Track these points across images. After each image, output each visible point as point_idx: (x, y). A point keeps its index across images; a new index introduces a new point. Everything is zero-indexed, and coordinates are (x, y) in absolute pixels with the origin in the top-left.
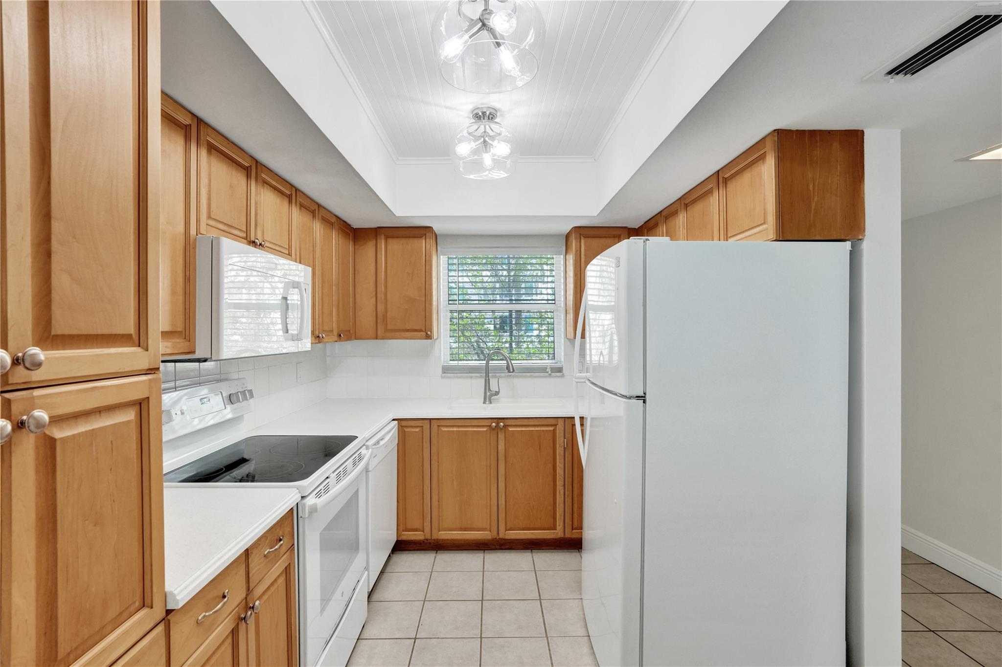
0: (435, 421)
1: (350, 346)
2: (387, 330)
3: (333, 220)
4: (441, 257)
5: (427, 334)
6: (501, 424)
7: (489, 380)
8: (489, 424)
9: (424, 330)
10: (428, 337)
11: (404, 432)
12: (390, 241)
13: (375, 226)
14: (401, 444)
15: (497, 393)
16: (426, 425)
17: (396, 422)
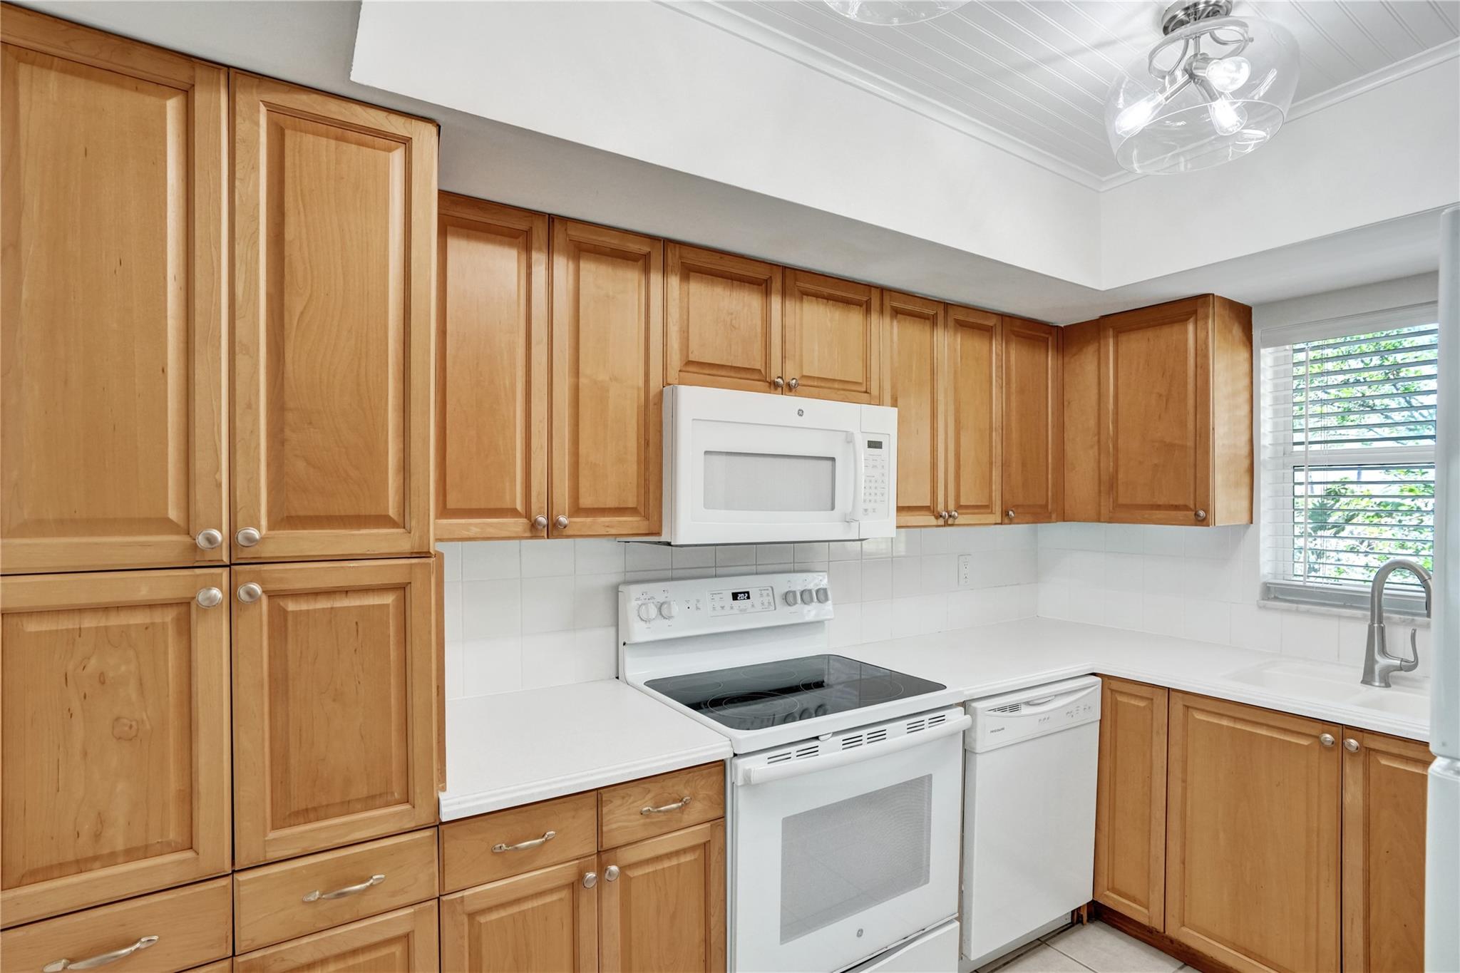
0: (1180, 695)
2: (1117, 506)
4: (1263, 351)
5: (1197, 515)
6: (1353, 742)
8: (1314, 732)
9: (1192, 506)
10: (1201, 521)
11: (1116, 704)
12: (1123, 338)
13: (1095, 315)
14: (1108, 723)
15: (1408, 666)
16: (1161, 700)
17: (1099, 679)
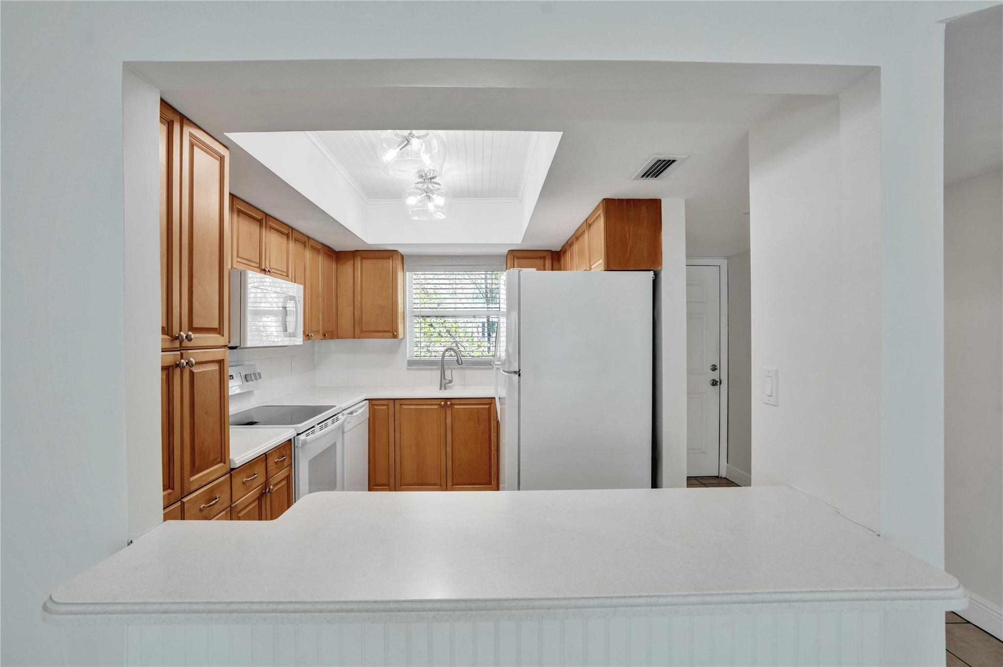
0: (398, 401)
1: (333, 344)
2: (362, 331)
3: (320, 247)
4: (407, 273)
5: (393, 334)
6: (449, 403)
7: (444, 371)
8: (439, 403)
9: (391, 331)
10: (395, 336)
11: (374, 409)
12: (364, 261)
13: (353, 249)
14: (371, 418)
15: (451, 382)
16: (391, 403)
17: (368, 401)
